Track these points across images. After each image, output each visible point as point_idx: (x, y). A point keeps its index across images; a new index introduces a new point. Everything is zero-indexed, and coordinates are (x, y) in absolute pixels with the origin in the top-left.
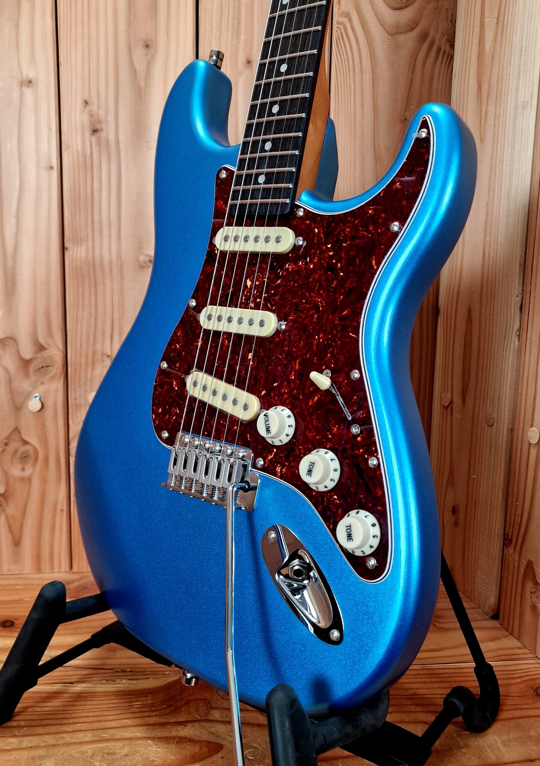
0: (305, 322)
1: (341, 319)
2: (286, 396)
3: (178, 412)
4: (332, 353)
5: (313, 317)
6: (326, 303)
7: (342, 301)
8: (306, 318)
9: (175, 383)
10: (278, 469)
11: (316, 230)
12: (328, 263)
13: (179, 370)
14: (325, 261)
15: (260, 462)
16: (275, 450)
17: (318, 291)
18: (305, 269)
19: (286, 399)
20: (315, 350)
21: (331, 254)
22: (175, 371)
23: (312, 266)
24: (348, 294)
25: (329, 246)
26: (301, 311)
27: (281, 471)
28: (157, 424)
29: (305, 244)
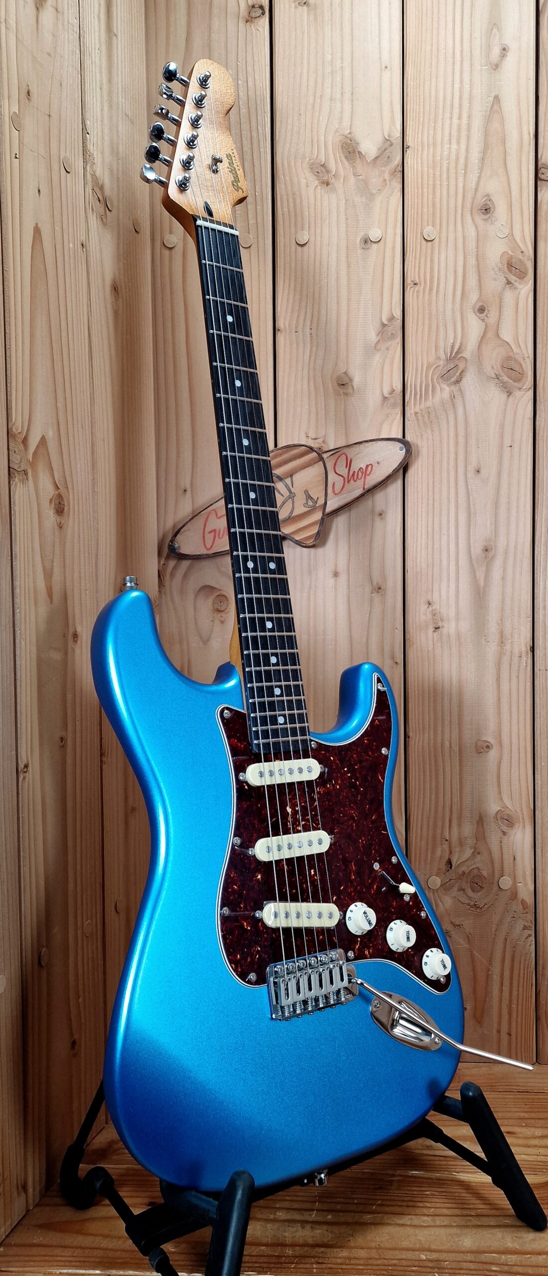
0: (348, 831)
1: (373, 822)
2: (353, 894)
3: (259, 949)
4: (375, 849)
5: (353, 826)
6: (359, 813)
7: (369, 809)
8: (348, 828)
9: (245, 924)
10: (367, 952)
11: (332, 758)
12: (349, 783)
13: (245, 909)
14: (346, 781)
15: (351, 954)
16: (359, 939)
17: (350, 806)
18: (334, 789)
19: (354, 896)
20: (362, 850)
21: (349, 775)
22: (241, 913)
23: (338, 787)
24: (371, 803)
25: (346, 769)
26: (342, 824)
27: (369, 952)
28: (240, 972)
29: (326, 769)
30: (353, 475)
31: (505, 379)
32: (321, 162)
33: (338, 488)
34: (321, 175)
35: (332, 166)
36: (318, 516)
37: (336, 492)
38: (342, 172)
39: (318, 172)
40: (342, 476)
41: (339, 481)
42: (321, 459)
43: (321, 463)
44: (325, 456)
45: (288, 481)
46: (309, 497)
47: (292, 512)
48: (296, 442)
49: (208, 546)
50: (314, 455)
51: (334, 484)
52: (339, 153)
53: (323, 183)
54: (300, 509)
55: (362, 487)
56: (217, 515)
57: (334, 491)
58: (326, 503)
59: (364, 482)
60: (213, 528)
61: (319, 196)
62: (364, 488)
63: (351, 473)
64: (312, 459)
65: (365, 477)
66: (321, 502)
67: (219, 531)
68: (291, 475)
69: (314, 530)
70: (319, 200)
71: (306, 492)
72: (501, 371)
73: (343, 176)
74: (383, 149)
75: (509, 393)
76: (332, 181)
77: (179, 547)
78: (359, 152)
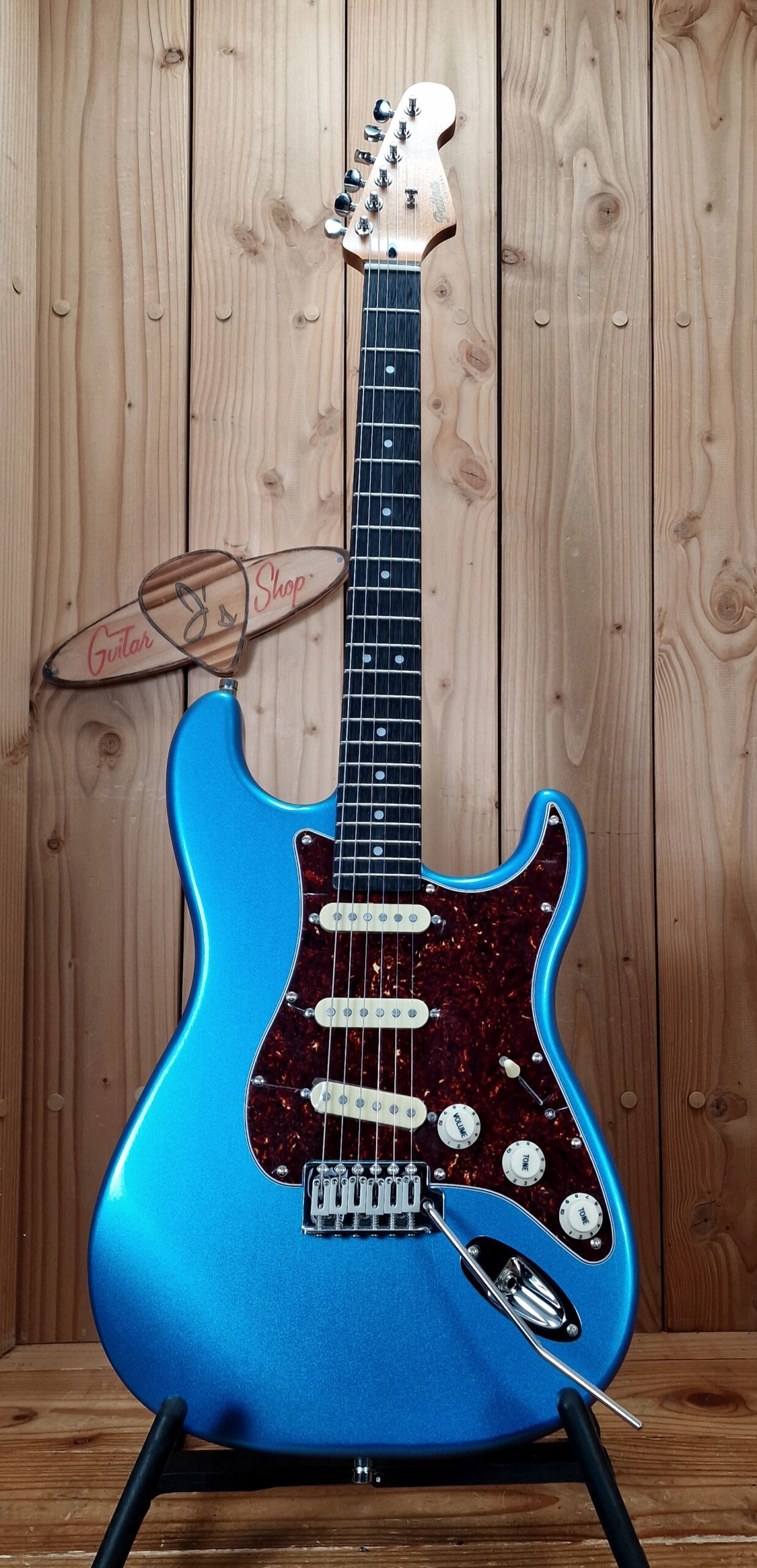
30: (280, 589)
31: (465, 485)
32: (248, 228)
33: (262, 603)
34: (248, 242)
35: (261, 233)
36: (236, 637)
37: (259, 609)
38: (272, 240)
39: (244, 239)
40: (266, 590)
41: (263, 597)
42: (242, 568)
43: (241, 574)
44: (245, 565)
45: (199, 593)
46: (225, 614)
47: (204, 630)
48: (212, 548)
49: (95, 670)
50: (232, 563)
51: (256, 599)
52: (270, 219)
53: (250, 251)
54: (213, 628)
55: (292, 603)
56: (107, 632)
57: (256, 608)
58: (246, 622)
59: (294, 597)
60: (103, 648)
61: (245, 266)
62: (293, 606)
63: (278, 586)
64: (231, 569)
65: (295, 591)
66: (240, 619)
67: (110, 653)
68: (203, 586)
69: (232, 654)
70: (244, 271)
71: (222, 607)
72: (459, 476)
73: (274, 245)
74: (322, 218)
75: (470, 502)
76: (261, 249)
77: (57, 671)
78: (294, 220)
